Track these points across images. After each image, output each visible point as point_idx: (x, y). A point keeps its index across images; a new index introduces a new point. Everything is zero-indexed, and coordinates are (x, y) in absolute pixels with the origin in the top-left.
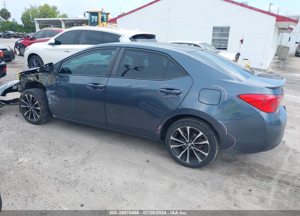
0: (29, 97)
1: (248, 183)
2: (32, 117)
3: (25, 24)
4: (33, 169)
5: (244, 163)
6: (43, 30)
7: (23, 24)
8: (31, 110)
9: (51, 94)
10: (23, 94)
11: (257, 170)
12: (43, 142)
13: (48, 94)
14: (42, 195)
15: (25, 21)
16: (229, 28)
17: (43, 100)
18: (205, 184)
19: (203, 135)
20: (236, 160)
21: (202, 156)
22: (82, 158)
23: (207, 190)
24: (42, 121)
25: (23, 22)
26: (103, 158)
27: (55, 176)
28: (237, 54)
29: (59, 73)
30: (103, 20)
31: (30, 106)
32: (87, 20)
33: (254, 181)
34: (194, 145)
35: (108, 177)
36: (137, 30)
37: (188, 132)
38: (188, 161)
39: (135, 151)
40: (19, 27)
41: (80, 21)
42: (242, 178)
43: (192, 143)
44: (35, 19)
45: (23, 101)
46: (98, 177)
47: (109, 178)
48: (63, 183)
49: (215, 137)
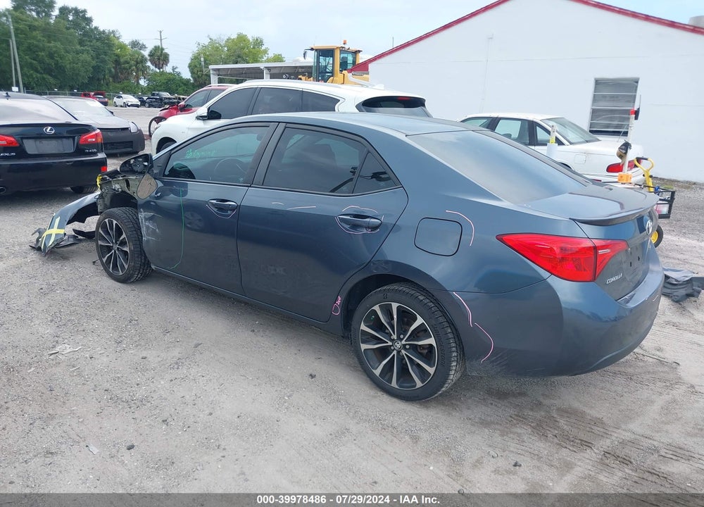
0: (111, 223)
1: (524, 448)
2: (115, 266)
3: (196, 76)
4: (74, 367)
5: (540, 404)
6: (206, 90)
7: (192, 76)
8: (115, 251)
9: (146, 219)
10: (102, 218)
11: (562, 422)
12: (118, 317)
13: (142, 220)
14: (66, 418)
15: (195, 70)
16: (637, 82)
17: (134, 232)
18: (415, 439)
19: (423, 323)
20: (522, 394)
21: (423, 374)
22: (179, 356)
23: (414, 451)
24: (132, 276)
25: (192, 73)
26: (221, 360)
27: (107, 386)
28: (623, 145)
29: (164, 175)
30: (344, 65)
31: (113, 243)
32: (310, 67)
33: (542, 447)
34: (408, 347)
35: (211, 399)
36: (381, 86)
37: (395, 317)
38: (394, 384)
39: (296, 352)
40: (182, 83)
41: (303, 70)
42: (515, 436)
43: (403, 342)
44: (211, 67)
45: (101, 232)
46: (190, 397)
47: (212, 401)
48: (115, 400)
49: (449, 331)
